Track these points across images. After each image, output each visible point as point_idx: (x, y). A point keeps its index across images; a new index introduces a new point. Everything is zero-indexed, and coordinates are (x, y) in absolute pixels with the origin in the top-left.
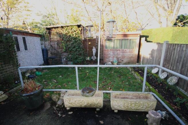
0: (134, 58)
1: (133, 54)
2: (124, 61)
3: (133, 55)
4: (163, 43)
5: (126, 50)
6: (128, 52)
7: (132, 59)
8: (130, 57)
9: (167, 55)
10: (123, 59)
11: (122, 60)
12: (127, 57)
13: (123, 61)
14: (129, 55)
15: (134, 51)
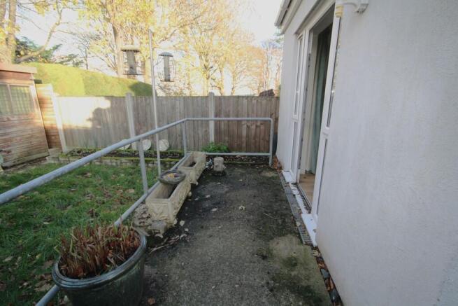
0: (37, 138)
1: (31, 126)
2: (13, 152)
3: (32, 130)
4: (125, 95)
5: (8, 120)
6: (16, 122)
7: (35, 141)
8: (27, 138)
9: (138, 114)
10: (8, 146)
11: (6, 149)
12: (18, 138)
13: (9, 152)
14: (24, 131)
15: (32, 119)
